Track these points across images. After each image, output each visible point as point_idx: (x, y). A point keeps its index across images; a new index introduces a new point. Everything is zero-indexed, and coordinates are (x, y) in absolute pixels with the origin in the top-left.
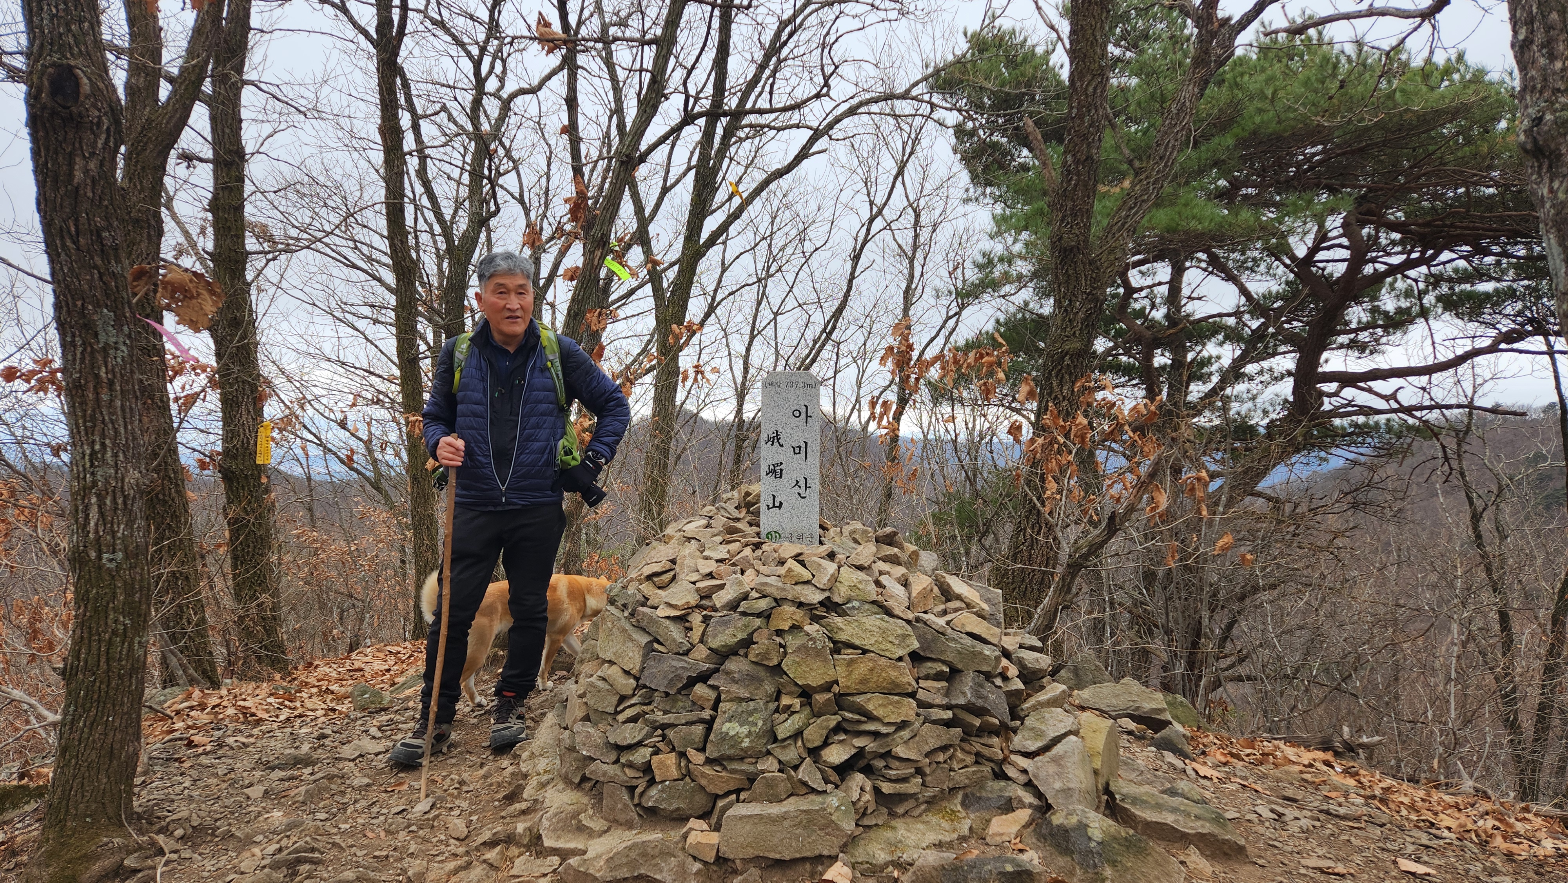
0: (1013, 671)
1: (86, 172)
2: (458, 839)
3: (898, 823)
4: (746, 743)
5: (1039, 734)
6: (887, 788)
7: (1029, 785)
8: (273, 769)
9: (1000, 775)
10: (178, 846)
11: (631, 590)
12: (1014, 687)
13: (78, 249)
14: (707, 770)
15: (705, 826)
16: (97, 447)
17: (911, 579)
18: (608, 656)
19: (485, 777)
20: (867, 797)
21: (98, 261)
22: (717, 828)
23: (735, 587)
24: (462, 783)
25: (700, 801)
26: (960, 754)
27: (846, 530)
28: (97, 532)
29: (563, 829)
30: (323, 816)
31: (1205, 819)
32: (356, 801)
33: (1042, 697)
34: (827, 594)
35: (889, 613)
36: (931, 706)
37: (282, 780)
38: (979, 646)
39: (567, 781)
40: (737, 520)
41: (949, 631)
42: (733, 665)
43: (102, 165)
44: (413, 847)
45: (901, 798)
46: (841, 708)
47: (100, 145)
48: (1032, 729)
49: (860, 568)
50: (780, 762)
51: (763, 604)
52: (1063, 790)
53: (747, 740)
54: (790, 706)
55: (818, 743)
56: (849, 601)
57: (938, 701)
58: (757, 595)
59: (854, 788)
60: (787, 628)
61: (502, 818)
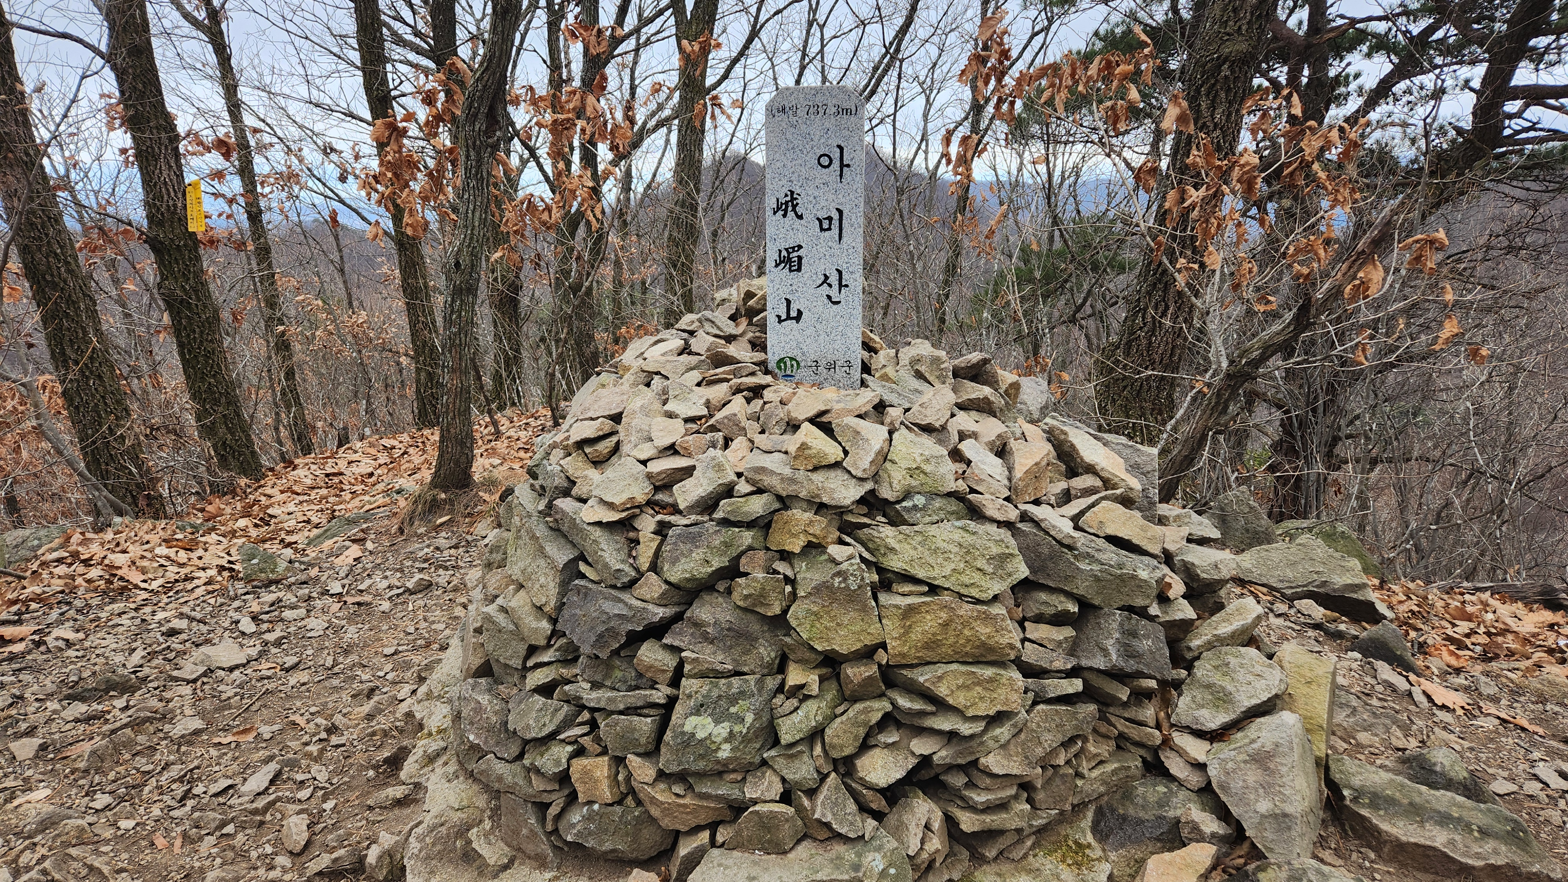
3: (987, 870)
4: (725, 752)
5: (1222, 698)
6: (968, 822)
7: (1207, 790)
9: (1155, 770)
11: (554, 462)
12: (1179, 616)
14: (661, 794)
17: (1013, 444)
18: (515, 573)
20: (935, 844)
23: (711, 474)
25: (649, 839)
26: (1092, 745)
27: (907, 354)
29: (440, 856)
31: (1496, 836)
33: (1220, 625)
34: (869, 486)
35: (975, 513)
36: (1046, 673)
38: (1132, 561)
39: (460, 762)
40: (730, 339)
41: (1078, 536)
42: (706, 610)
45: (995, 833)
46: (891, 689)
48: (1208, 686)
49: (928, 429)
50: (784, 780)
51: (757, 506)
52: (1275, 816)
53: (727, 747)
54: (802, 686)
55: (847, 752)
56: (907, 495)
57: (1058, 664)
58: (748, 488)
59: (913, 828)
60: (797, 550)
61: (370, 808)
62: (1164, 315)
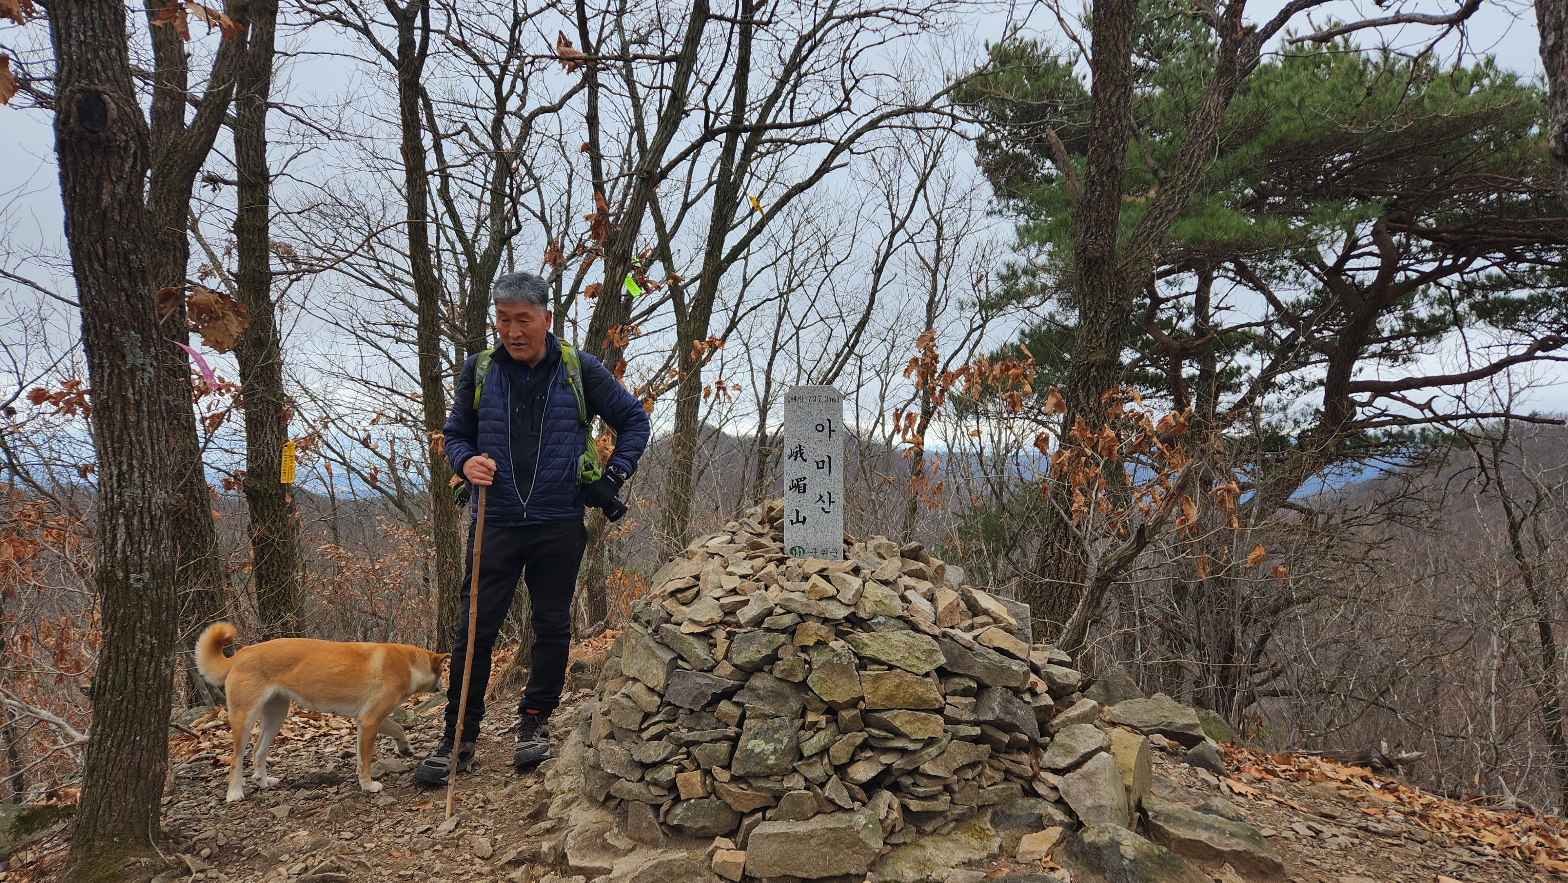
0: (1042, 687)
1: (113, 195)
2: (482, 858)
3: (927, 841)
4: (772, 760)
5: (1070, 751)
6: (914, 805)
7: (1060, 802)
8: (298, 788)
9: (1030, 793)
10: (205, 866)
11: (655, 607)
12: (1043, 703)
13: (106, 272)
14: (733, 788)
15: (731, 845)
16: (125, 468)
17: (937, 594)
18: (632, 673)
19: (510, 796)
20: (895, 815)
21: (126, 283)
22: (743, 847)
23: (759, 603)
24: (487, 801)
25: (726, 819)
26: (988, 771)
27: (871, 544)
28: (124, 552)
29: (587, 847)
30: (348, 835)
31: (1239, 837)
32: (380, 821)
33: (1072, 712)
34: (852, 609)
35: (915, 628)
36: (959, 722)
37: (307, 799)
38: (1007, 661)
39: (592, 800)
40: (761, 535)
41: (977, 646)
42: (758, 681)
43: (129, 188)
44: (438, 867)
45: (930, 815)
46: (867, 725)
47: (127, 169)
48: (1062, 745)
49: (885, 583)
50: (806, 779)
51: (788, 620)
52: (1095, 808)
53: (773, 757)
54: (816, 723)
55: (844, 760)
56: (875, 616)
57: (966, 717)
58: (782, 611)
59: (882, 805)
60: (812, 644)
61: (528, 836)
62: (1066, 547)
